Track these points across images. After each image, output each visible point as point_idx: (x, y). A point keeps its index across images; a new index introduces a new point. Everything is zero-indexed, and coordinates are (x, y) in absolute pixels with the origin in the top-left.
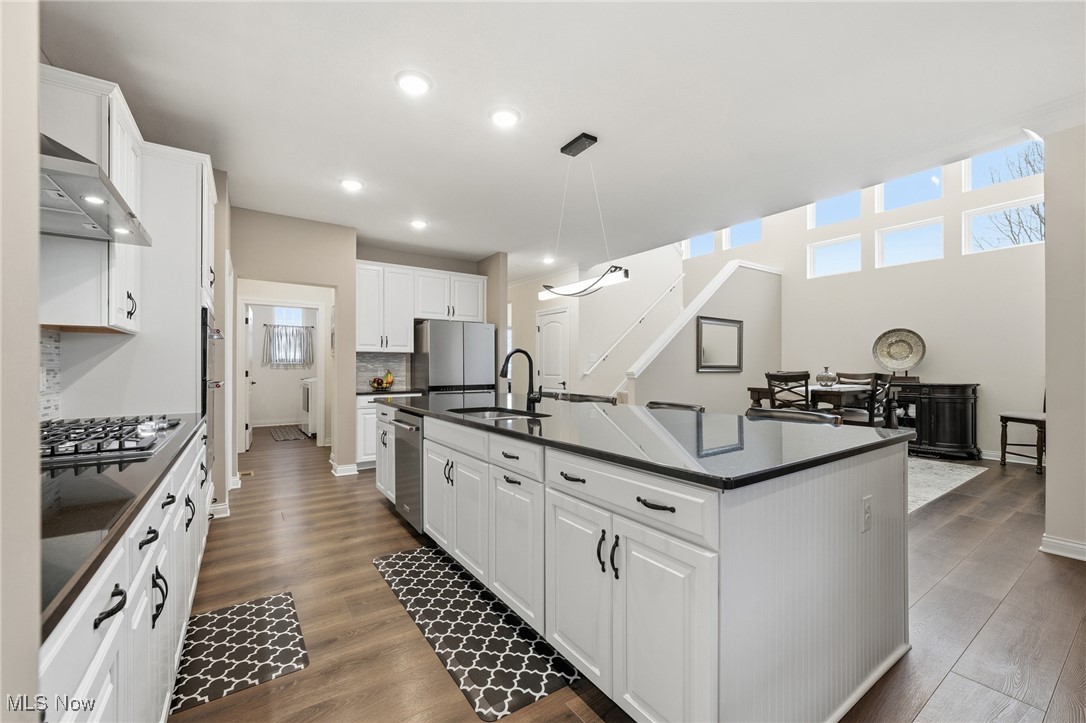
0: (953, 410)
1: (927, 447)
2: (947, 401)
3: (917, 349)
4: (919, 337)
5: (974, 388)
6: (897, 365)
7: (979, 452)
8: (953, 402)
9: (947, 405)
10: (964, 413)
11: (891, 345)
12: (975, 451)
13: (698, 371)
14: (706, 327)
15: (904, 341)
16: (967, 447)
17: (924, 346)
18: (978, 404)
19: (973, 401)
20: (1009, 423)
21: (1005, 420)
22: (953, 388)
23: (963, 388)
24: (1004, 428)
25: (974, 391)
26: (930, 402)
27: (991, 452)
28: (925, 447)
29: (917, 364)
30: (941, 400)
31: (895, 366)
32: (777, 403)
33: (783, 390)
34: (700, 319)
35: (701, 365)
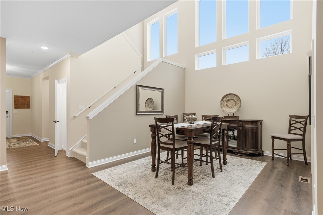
0: (252, 132)
1: (241, 150)
2: (250, 128)
3: (238, 103)
4: (238, 97)
5: (261, 122)
6: (230, 111)
7: (263, 152)
8: (252, 129)
9: (250, 130)
10: (256, 133)
11: (228, 101)
12: (261, 152)
13: (136, 114)
14: (142, 91)
15: (233, 99)
16: (258, 151)
17: (241, 102)
18: (262, 129)
19: (260, 128)
20: (275, 140)
21: (273, 138)
22: (252, 122)
23: (256, 122)
24: (273, 142)
25: (261, 123)
26: (243, 128)
27: (268, 153)
28: (241, 151)
29: (238, 110)
30: (248, 128)
31: (229, 111)
32: (160, 135)
33: (162, 127)
34: (138, 87)
35: (137, 111)
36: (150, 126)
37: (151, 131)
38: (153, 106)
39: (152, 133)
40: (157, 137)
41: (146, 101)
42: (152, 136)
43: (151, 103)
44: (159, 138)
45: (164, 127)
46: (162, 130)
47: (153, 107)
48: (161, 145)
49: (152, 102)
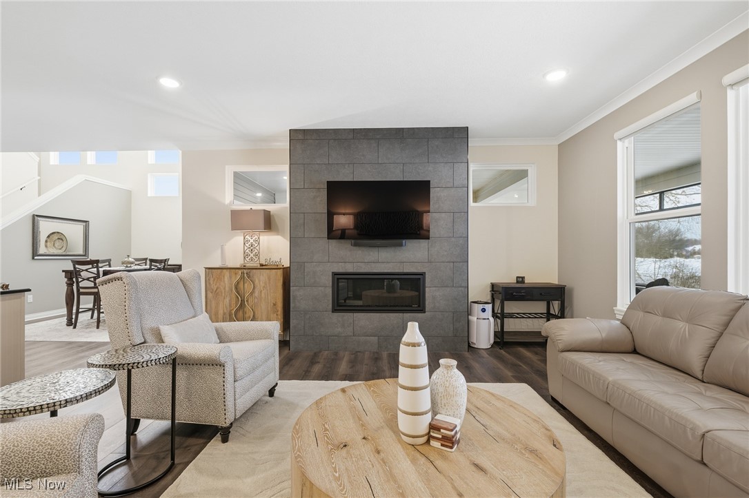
13: (33, 258)
14: (43, 224)
32: (80, 280)
33: (83, 270)
34: (36, 217)
35: (35, 253)
36: (63, 271)
37: (66, 277)
38: (65, 245)
39: (66, 279)
40: (75, 284)
41: (48, 237)
42: (66, 283)
43: (61, 241)
44: (78, 283)
45: (86, 270)
46: (83, 274)
47: (64, 249)
48: (81, 290)
49: (62, 239)
